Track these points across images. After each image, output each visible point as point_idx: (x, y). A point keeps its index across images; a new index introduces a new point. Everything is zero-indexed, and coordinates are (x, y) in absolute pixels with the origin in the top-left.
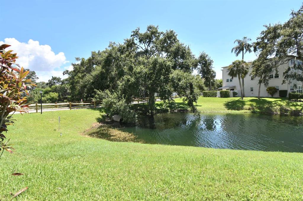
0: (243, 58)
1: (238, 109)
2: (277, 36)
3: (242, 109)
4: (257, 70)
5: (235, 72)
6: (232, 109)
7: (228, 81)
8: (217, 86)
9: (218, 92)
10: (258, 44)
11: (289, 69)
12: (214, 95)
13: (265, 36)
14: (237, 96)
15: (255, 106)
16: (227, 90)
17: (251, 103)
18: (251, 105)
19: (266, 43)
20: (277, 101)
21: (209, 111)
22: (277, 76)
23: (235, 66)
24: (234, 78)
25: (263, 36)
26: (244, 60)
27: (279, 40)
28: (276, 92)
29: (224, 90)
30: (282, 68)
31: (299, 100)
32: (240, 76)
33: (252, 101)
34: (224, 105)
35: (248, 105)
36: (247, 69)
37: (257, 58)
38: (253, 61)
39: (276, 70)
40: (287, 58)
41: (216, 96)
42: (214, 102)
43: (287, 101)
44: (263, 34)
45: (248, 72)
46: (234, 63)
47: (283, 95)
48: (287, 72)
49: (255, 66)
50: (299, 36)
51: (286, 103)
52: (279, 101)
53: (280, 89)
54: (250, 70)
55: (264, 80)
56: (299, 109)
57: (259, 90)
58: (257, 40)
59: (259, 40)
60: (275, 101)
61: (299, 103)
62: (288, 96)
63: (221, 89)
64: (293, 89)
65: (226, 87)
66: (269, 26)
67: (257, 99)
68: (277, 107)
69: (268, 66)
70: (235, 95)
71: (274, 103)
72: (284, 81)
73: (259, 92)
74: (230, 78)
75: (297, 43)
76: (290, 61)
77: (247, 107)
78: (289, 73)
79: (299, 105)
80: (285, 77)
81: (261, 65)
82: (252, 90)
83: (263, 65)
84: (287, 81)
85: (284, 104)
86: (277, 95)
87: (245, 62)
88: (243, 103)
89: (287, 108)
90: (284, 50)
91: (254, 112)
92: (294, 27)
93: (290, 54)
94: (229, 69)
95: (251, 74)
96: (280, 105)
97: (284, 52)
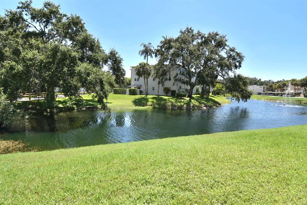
0: (147, 61)
1: (143, 106)
2: (170, 48)
3: (146, 105)
4: (157, 73)
5: (141, 73)
6: (138, 106)
7: (135, 80)
8: (127, 84)
9: (128, 90)
10: (158, 51)
11: (177, 75)
12: (124, 93)
13: (163, 45)
14: (143, 94)
15: (155, 103)
16: (135, 88)
17: (152, 100)
18: (153, 102)
19: (163, 51)
20: (169, 98)
21: (119, 108)
22: (170, 80)
23: (141, 67)
24: (140, 78)
25: (161, 45)
26: (149, 63)
27: (172, 51)
28: (169, 91)
29: (133, 88)
30: (173, 73)
31: (182, 98)
32: (145, 76)
33: (153, 98)
34: (132, 102)
35: (150, 102)
36: (150, 71)
37: (157, 63)
38: (154, 65)
39: (170, 75)
40: (176, 66)
41: (125, 94)
42: (124, 99)
43: (175, 99)
44: (162, 43)
45: (151, 73)
46: (140, 64)
47: (173, 94)
48: (176, 77)
49: (155, 69)
50: (184, 51)
51: (175, 100)
52: (171, 98)
53: (171, 90)
54: (153, 72)
55: (162, 82)
56: (182, 105)
57: (159, 89)
58: (157, 47)
59: (159, 48)
60: (169, 99)
61: (182, 100)
62: (176, 95)
63: (130, 87)
64: (179, 90)
65: (134, 85)
66: (166, 38)
67: (157, 97)
68: (170, 103)
69: (164, 70)
70: (141, 93)
71: (167, 100)
72: (174, 83)
73: (158, 91)
74: (137, 77)
75: (182, 56)
76: (178, 68)
77: (149, 103)
78: (177, 78)
79: (182, 102)
80: (175, 80)
81: (159, 69)
82: (154, 89)
83: (161, 69)
84: (175, 84)
85: (173, 100)
86: (170, 94)
87: (148, 65)
88: (147, 100)
89: (176, 104)
90: (175, 59)
91: (154, 108)
92: (181, 42)
93: (178, 63)
94: (136, 69)
95: (153, 76)
96: (171, 102)
97: (175, 61)
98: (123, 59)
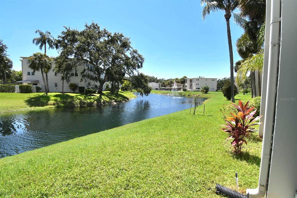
0: (45, 52)
1: (42, 106)
2: (74, 40)
3: (47, 105)
4: (60, 67)
5: (37, 65)
6: (35, 106)
7: (29, 74)
8: (16, 79)
9: (17, 87)
10: (59, 42)
11: (85, 70)
13: (65, 36)
14: (41, 91)
15: (60, 101)
16: (28, 84)
17: (55, 98)
18: (55, 100)
19: (66, 43)
20: (77, 95)
21: (3, 111)
22: (77, 75)
23: (36, 59)
24: (36, 72)
25: (63, 36)
26: (47, 55)
27: (77, 44)
28: (77, 88)
29: (25, 84)
30: (80, 68)
31: (92, 94)
32: (43, 70)
33: (56, 96)
34: (26, 102)
35: (52, 100)
36: (50, 64)
37: (60, 55)
38: (56, 57)
39: (76, 70)
40: (83, 61)
41: (13, 91)
42: (10, 98)
43: (84, 95)
44: (64, 34)
45: (51, 67)
46: (35, 55)
47: (82, 91)
48: (83, 72)
49: (57, 62)
50: (91, 46)
51: (83, 97)
52: (79, 95)
53: (79, 86)
54: (54, 66)
55: (66, 77)
56: (93, 101)
57: (63, 86)
58: (58, 37)
59: (61, 39)
60: (76, 96)
61: (92, 97)
62: (85, 92)
63: (22, 83)
64: (88, 87)
65: (26, 81)
66: (68, 29)
67: (61, 94)
68: (78, 100)
69: (69, 64)
70: (38, 90)
71: (75, 97)
72: (81, 79)
73: (63, 88)
74: (31, 71)
75: (89, 51)
76: (85, 64)
77: (51, 102)
78: (85, 73)
79: (92, 99)
80: (83, 76)
81: (63, 63)
82: (56, 86)
83: (65, 63)
84: (83, 80)
85: (82, 98)
86: (77, 91)
87: (47, 57)
88: (48, 99)
89: (85, 101)
90: (81, 54)
91: (58, 107)
92: (87, 37)
93: (85, 58)
94: (29, 61)
95: (54, 70)
96: (80, 99)
97: (81, 55)
98: (7, 47)
